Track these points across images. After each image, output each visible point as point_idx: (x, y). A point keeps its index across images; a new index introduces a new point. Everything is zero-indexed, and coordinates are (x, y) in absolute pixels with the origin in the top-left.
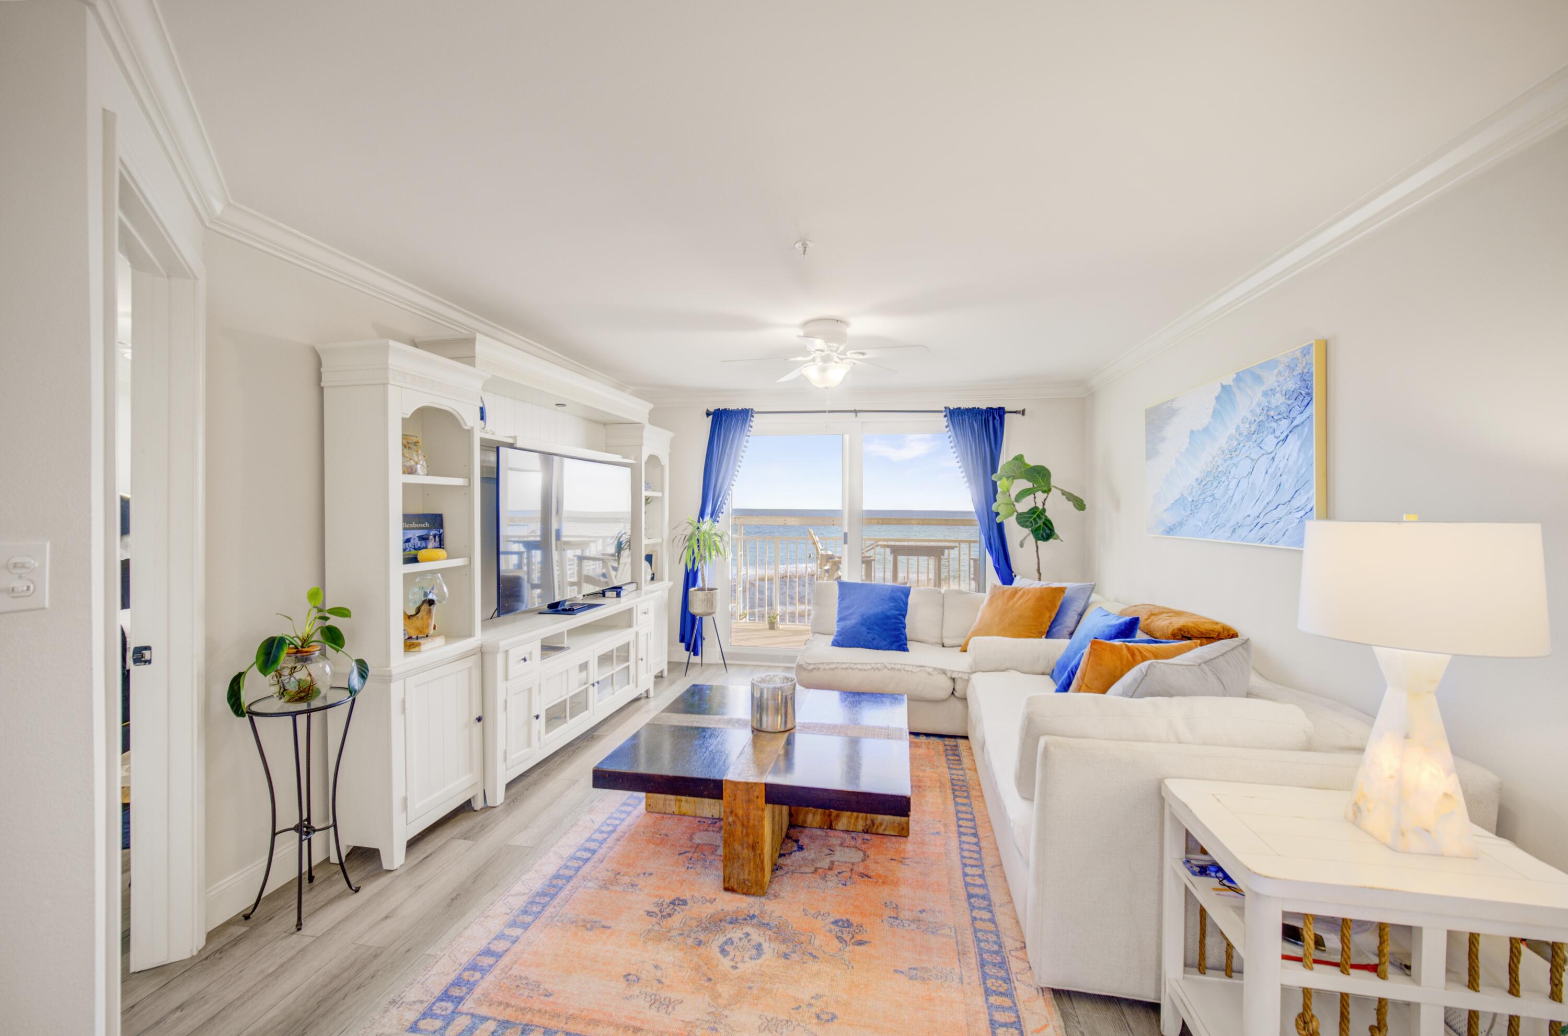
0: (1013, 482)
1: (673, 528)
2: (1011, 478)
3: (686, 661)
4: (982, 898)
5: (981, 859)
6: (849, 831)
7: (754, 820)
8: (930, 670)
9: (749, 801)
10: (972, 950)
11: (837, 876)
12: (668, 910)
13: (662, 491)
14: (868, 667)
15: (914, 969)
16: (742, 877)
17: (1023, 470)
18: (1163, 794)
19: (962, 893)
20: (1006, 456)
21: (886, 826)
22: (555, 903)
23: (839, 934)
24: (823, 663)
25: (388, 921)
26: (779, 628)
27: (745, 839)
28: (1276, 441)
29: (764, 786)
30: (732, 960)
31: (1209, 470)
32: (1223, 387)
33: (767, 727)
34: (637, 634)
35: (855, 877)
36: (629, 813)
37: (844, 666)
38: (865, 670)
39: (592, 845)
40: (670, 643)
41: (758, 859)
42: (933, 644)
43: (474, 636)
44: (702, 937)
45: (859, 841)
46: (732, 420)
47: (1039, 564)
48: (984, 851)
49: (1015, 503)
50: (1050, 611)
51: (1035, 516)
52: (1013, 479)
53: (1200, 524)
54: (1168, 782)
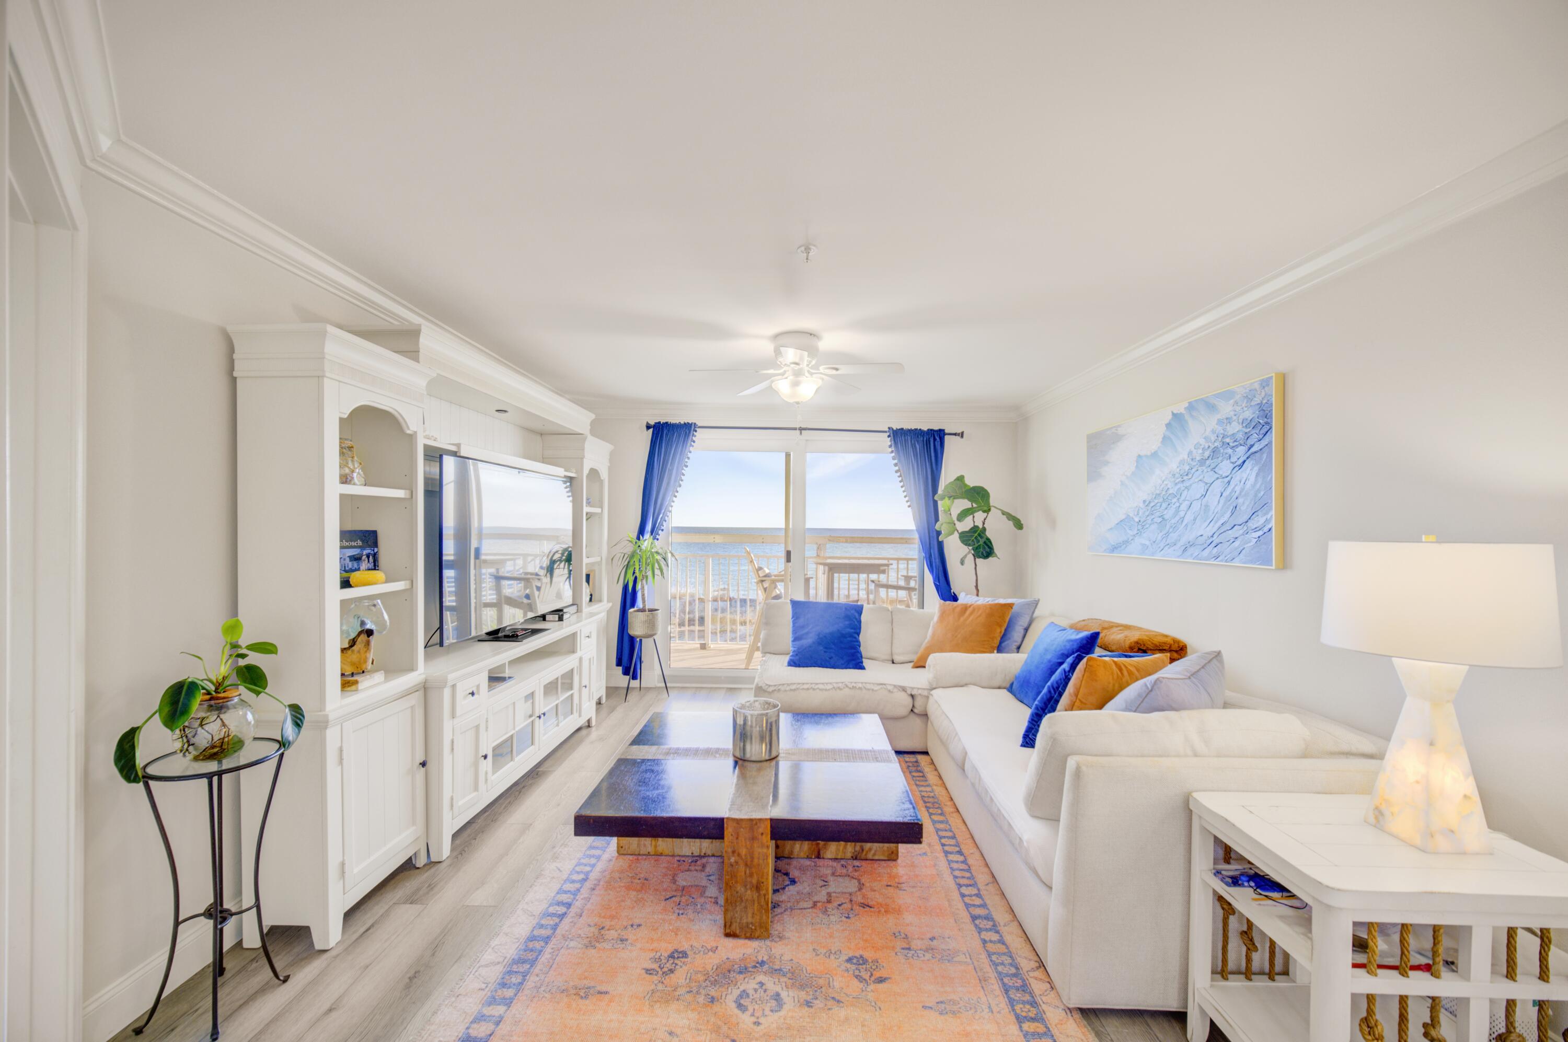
0: (953, 502)
1: (611, 546)
2: (952, 499)
3: (627, 686)
4: (985, 918)
5: (972, 877)
6: (837, 859)
7: (759, 858)
8: (890, 688)
9: (753, 839)
10: (992, 975)
11: (838, 908)
12: (669, 965)
13: (602, 507)
14: (830, 687)
15: (941, 1002)
16: (745, 921)
17: (964, 490)
18: (1191, 807)
19: (964, 915)
20: (947, 477)
21: (876, 851)
22: (537, 970)
23: (857, 973)
24: (783, 684)
25: (334, 1015)
26: (710, 647)
27: (749, 879)
28: (1232, 466)
29: (769, 822)
30: (753, 1015)
31: (1158, 492)
32: (1174, 415)
33: (751, 756)
34: (581, 659)
35: (856, 907)
36: (598, 858)
37: (806, 686)
38: (826, 690)
39: (565, 898)
40: (608, 668)
41: (763, 900)
42: (884, 661)
43: (417, 670)
44: (713, 992)
45: (851, 869)
46: (673, 434)
47: (977, 580)
48: (973, 868)
49: (956, 522)
50: (1001, 626)
51: (976, 535)
52: (954, 499)
53: (1147, 543)
54: (1195, 795)
